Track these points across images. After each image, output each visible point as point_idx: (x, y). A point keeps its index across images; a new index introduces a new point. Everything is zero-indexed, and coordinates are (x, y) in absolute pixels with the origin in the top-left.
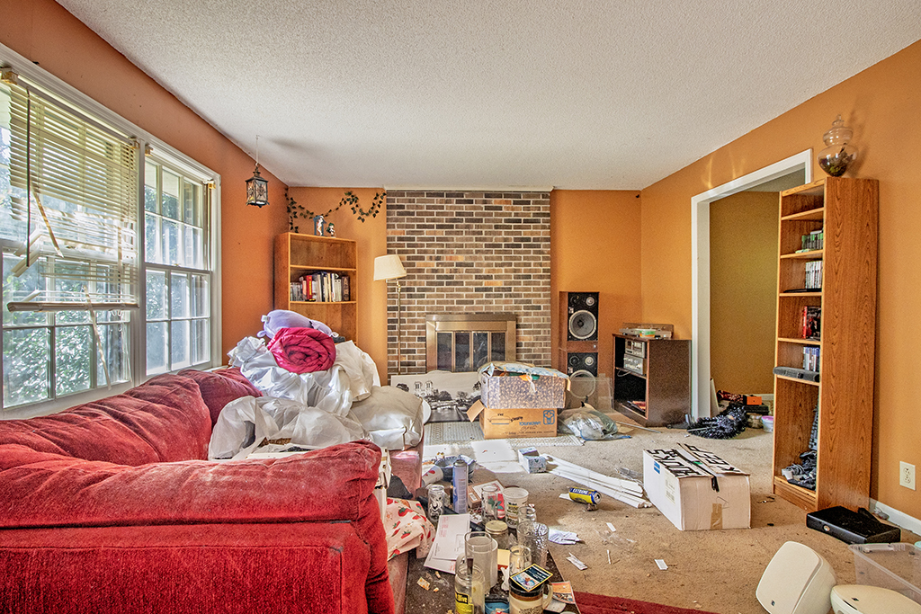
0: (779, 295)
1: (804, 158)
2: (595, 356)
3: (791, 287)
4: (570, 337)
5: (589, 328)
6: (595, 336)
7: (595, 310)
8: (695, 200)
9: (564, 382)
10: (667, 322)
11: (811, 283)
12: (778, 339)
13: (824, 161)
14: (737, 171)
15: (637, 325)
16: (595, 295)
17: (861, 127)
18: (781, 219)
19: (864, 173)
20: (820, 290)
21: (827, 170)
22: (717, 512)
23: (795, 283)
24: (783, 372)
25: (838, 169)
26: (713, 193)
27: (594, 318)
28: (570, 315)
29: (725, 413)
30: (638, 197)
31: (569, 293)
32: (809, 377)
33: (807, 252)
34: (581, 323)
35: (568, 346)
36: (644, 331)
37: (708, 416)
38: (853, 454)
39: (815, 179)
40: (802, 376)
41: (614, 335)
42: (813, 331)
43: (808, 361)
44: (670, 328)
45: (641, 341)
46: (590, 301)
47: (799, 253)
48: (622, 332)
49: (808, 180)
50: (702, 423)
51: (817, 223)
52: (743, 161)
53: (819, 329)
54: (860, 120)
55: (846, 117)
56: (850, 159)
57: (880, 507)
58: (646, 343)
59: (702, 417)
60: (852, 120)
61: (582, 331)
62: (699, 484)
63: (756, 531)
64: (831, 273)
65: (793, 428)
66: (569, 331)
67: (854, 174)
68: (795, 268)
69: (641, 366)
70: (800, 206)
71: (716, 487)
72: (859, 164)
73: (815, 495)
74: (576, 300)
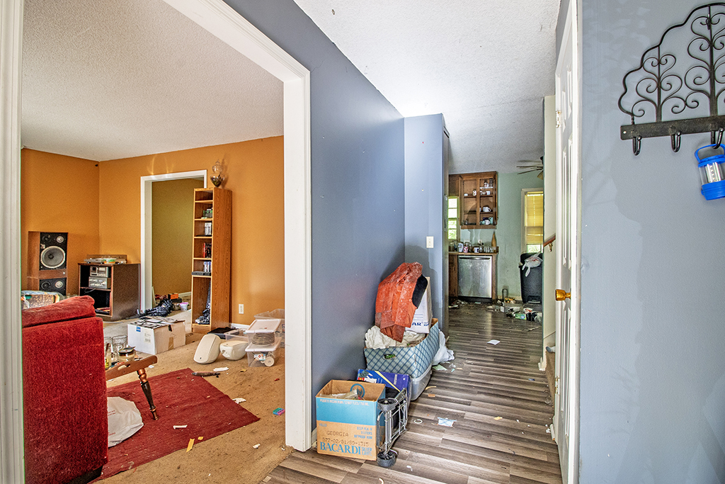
0: (194, 237)
1: (203, 173)
2: (64, 280)
3: (199, 234)
4: (42, 267)
5: (60, 260)
6: (65, 265)
7: (64, 246)
8: (143, 179)
9: (53, 298)
10: (122, 253)
11: (207, 233)
12: (193, 258)
13: (212, 179)
14: (169, 170)
15: (99, 256)
16: (65, 235)
17: (226, 167)
18: (195, 202)
19: (228, 186)
20: (211, 236)
21: (214, 182)
22: (171, 340)
23: (201, 232)
24: (196, 274)
25: (219, 183)
26: (154, 178)
27: (63, 252)
28: (41, 250)
29: (160, 305)
30: (97, 165)
31: (41, 233)
32: (207, 274)
33: (206, 219)
34: (51, 256)
35: (40, 274)
36: (107, 259)
37: (151, 308)
38: (223, 307)
39: (208, 186)
40: (204, 274)
41: (79, 264)
42: (208, 254)
43: (206, 268)
44: (124, 257)
45: (105, 266)
46: (60, 239)
47: (203, 219)
48: (86, 261)
49: (205, 187)
50: (147, 313)
51: (210, 206)
52: (173, 166)
53: (210, 253)
54: (226, 164)
55: (221, 161)
56: (222, 180)
57: (233, 325)
58: (110, 268)
59: (147, 309)
60: (223, 163)
61: (52, 262)
62: (163, 329)
63: (188, 345)
64: (216, 229)
65: (200, 300)
66: (40, 262)
67: (223, 186)
68: (200, 225)
69: (105, 283)
70: (202, 197)
71: (170, 330)
72: (225, 182)
73: (210, 326)
74: (48, 238)
